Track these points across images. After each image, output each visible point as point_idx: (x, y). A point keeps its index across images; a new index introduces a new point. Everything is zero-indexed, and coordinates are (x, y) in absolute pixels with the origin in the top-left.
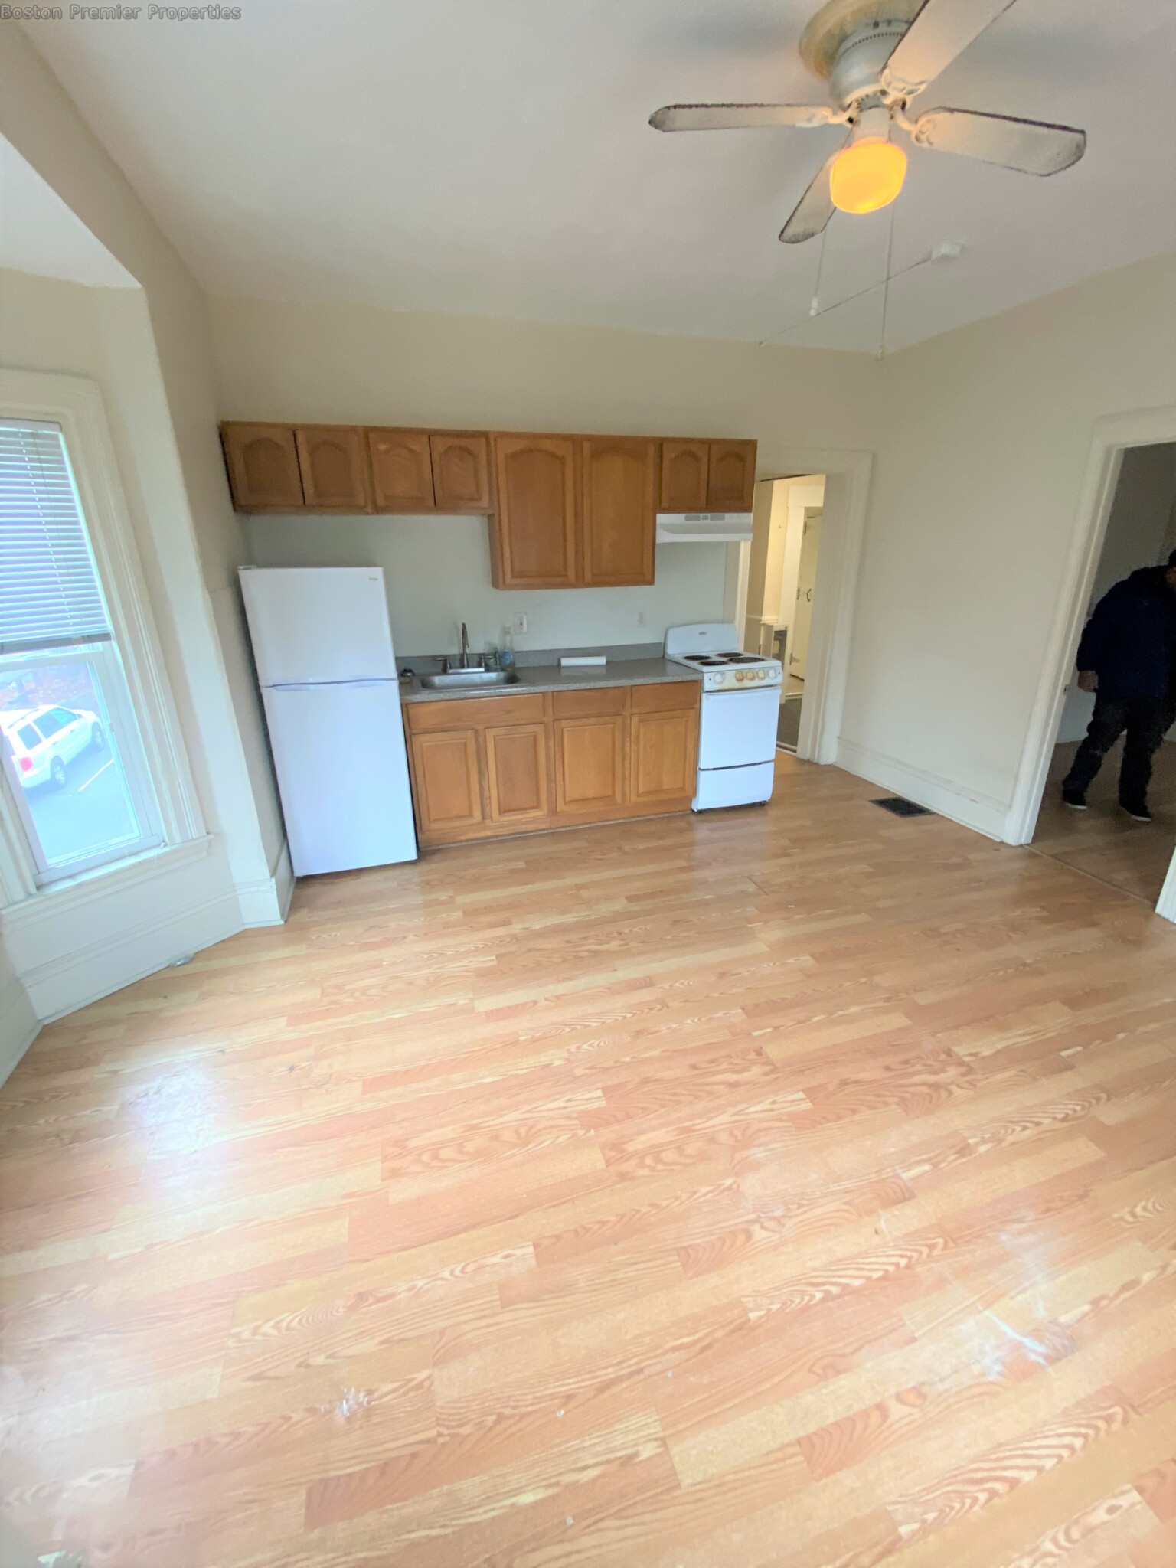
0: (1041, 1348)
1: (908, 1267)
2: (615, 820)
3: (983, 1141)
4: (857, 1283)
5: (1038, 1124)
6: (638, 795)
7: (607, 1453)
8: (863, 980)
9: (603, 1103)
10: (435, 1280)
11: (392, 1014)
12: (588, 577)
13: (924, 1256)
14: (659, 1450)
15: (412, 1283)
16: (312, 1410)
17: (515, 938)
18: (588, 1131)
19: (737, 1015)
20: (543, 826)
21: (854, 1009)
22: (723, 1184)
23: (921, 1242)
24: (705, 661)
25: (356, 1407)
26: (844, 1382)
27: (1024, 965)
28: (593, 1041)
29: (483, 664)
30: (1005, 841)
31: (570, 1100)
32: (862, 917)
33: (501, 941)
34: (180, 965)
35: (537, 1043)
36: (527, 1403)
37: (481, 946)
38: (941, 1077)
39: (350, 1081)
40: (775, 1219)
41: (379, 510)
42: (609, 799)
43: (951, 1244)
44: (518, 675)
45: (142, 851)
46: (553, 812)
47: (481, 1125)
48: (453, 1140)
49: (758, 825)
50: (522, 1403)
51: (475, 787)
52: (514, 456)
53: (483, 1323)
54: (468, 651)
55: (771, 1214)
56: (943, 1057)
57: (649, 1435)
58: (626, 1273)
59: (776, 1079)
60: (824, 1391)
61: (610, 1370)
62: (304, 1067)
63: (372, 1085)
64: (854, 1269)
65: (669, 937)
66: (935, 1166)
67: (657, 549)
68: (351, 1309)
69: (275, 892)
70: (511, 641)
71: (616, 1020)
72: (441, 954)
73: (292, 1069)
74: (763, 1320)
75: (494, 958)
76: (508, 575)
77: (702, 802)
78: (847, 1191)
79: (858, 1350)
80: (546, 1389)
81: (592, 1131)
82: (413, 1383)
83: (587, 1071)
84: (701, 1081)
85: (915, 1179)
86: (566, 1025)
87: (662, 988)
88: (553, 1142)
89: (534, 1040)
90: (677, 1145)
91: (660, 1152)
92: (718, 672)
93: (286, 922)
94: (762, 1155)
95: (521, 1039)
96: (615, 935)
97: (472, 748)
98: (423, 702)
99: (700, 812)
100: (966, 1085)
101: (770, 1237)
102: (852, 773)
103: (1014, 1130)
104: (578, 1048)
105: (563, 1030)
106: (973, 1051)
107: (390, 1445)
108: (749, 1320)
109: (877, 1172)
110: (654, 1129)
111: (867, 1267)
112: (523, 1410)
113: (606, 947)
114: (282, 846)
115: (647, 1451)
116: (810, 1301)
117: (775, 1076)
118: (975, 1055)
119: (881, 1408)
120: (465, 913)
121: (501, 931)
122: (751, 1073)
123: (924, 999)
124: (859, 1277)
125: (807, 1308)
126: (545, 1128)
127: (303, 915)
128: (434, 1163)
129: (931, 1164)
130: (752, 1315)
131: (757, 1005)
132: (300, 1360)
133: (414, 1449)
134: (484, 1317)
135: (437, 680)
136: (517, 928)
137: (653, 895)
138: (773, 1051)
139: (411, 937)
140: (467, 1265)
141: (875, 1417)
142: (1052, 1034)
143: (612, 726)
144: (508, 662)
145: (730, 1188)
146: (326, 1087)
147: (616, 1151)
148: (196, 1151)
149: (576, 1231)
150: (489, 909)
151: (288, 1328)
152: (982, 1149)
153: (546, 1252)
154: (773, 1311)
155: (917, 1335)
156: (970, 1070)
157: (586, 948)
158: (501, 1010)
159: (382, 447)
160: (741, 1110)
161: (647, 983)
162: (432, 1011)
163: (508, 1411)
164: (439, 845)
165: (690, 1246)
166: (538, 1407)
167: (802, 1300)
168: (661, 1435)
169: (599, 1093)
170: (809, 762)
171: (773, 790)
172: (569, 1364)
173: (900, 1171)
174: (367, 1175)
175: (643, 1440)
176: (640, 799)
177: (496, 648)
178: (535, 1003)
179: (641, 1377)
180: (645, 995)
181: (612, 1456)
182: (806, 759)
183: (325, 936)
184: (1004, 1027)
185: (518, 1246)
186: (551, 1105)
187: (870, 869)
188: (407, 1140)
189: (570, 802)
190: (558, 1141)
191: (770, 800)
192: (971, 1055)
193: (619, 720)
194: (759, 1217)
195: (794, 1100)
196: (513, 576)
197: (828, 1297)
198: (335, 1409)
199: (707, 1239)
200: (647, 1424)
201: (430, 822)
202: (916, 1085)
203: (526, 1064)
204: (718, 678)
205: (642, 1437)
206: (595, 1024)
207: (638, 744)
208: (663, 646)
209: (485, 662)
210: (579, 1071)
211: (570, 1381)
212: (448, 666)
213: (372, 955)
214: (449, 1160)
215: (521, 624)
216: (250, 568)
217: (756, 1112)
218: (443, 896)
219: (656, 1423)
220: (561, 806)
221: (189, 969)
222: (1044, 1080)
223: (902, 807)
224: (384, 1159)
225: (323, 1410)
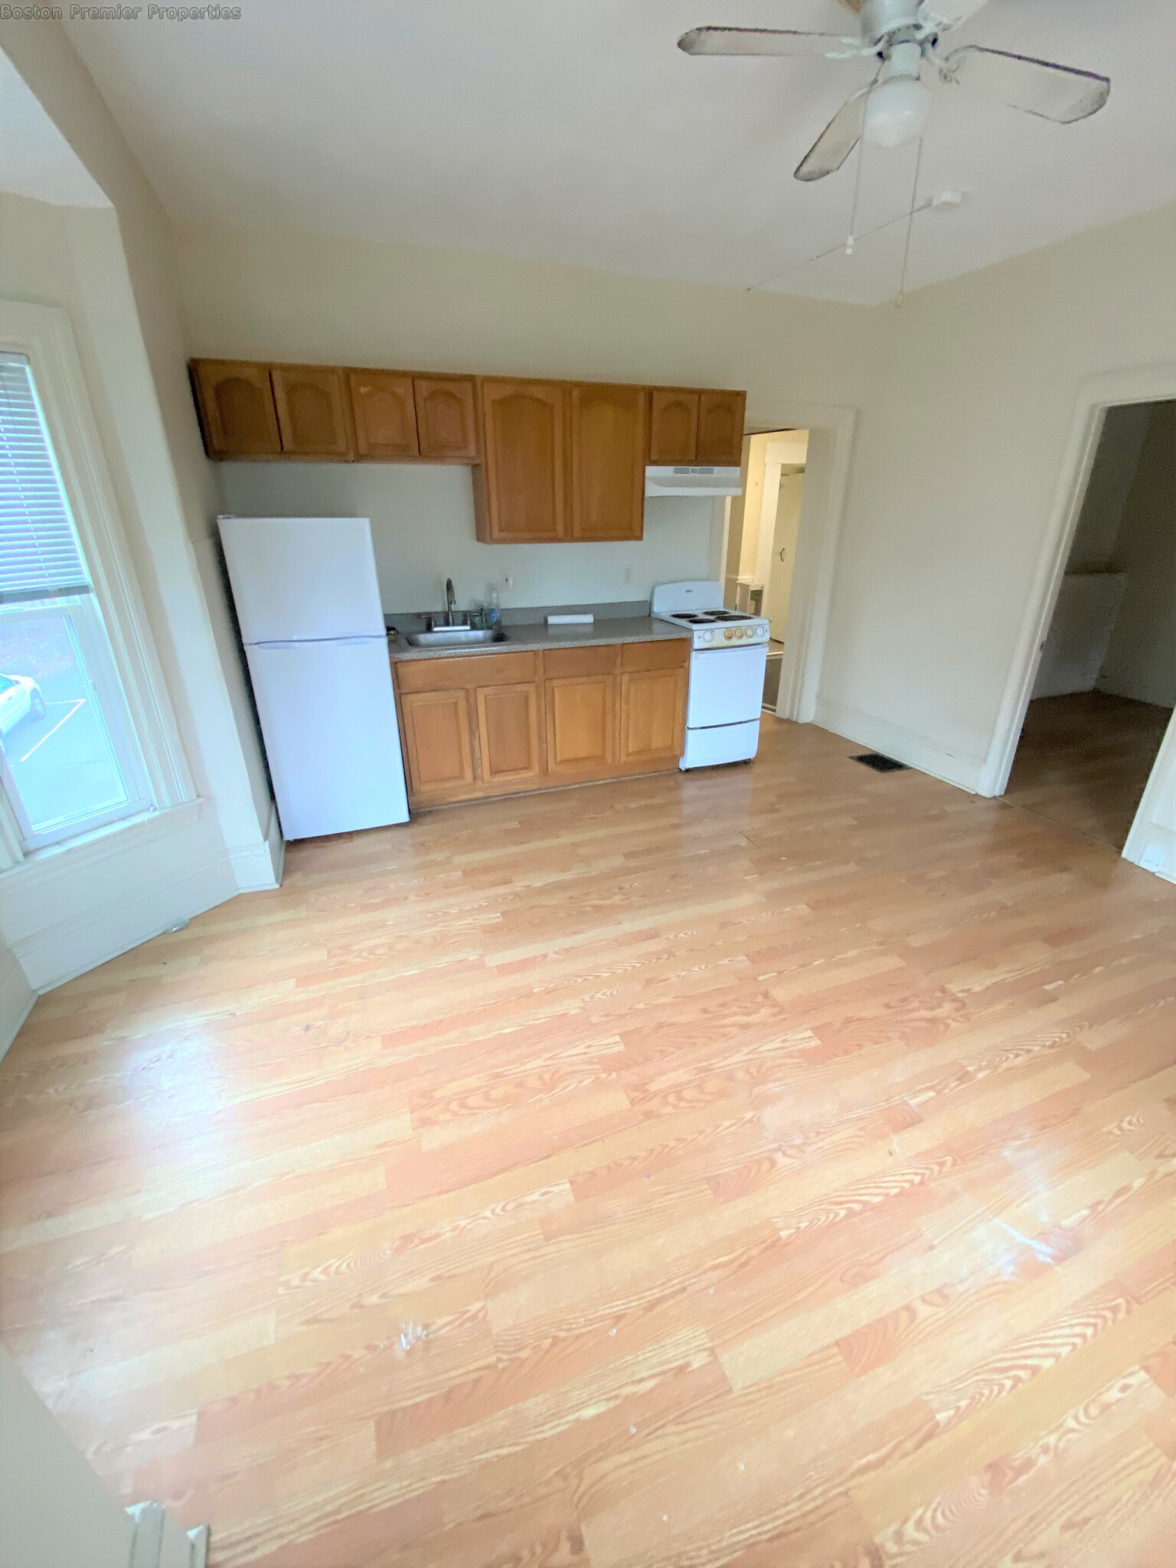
0: (1047, 1250)
1: (922, 1183)
2: (604, 779)
3: (980, 1069)
4: (876, 1200)
5: (1029, 1051)
6: (628, 755)
7: (662, 1365)
8: (858, 925)
9: (622, 1048)
10: (478, 1219)
11: (403, 972)
12: (577, 532)
13: (936, 1173)
14: (708, 1359)
15: (455, 1224)
16: (370, 1348)
17: (517, 895)
18: (609, 1075)
19: (741, 961)
20: (533, 787)
21: (852, 953)
22: (744, 1118)
23: (930, 1161)
24: (693, 619)
25: (414, 1341)
26: (873, 1288)
27: (1005, 907)
28: (605, 990)
29: (469, 622)
30: (980, 793)
31: (589, 1046)
32: (851, 867)
33: (504, 899)
34: (176, 931)
35: (552, 993)
36: (580, 1325)
37: (485, 904)
38: (938, 1013)
39: (368, 1037)
40: (795, 1147)
41: (360, 458)
42: (600, 758)
43: (959, 1162)
44: (506, 633)
45: (131, 816)
46: (545, 771)
47: (505, 1073)
48: (479, 1088)
49: (741, 781)
50: (574, 1326)
51: (466, 748)
52: (502, 403)
53: (529, 1255)
54: (453, 607)
55: (791, 1143)
56: (938, 994)
57: (698, 1346)
58: (660, 1203)
59: (784, 1019)
60: (855, 1297)
61: (655, 1291)
62: (320, 1026)
63: (390, 1040)
64: (872, 1187)
65: (668, 891)
66: (939, 1092)
67: (645, 503)
68: (398, 1251)
69: (269, 856)
70: (498, 598)
71: (626, 970)
72: (446, 913)
73: (307, 1028)
74: (794, 1237)
75: (499, 915)
76: (496, 530)
77: (690, 761)
78: (860, 1119)
79: (882, 1259)
80: (596, 1312)
81: (614, 1073)
82: (468, 1315)
83: (603, 1019)
84: (715, 1023)
85: (920, 1105)
86: (578, 976)
87: (668, 939)
88: (577, 1086)
89: (548, 992)
90: (696, 1084)
91: (681, 1091)
92: (707, 630)
93: (281, 886)
94: (778, 1089)
95: (535, 990)
96: (617, 890)
97: (462, 707)
98: (413, 660)
99: (688, 771)
100: (962, 1019)
101: (792, 1163)
102: (830, 731)
103: (1007, 1058)
104: (592, 997)
105: (576, 981)
106: (965, 988)
107: (453, 1373)
108: (780, 1239)
109: (887, 1100)
110: (673, 1070)
111: (884, 1185)
112: (576, 1332)
113: (609, 902)
114: (270, 808)
115: (699, 1361)
116: (835, 1218)
117: (783, 1017)
118: (968, 991)
119: (909, 1309)
120: (463, 872)
121: (502, 890)
122: (758, 1015)
123: (917, 941)
124: (877, 1195)
125: (832, 1224)
126: (568, 1074)
127: (297, 878)
128: (463, 1111)
129: (935, 1091)
130: (783, 1234)
131: (759, 952)
132: (355, 1300)
133: (475, 1376)
134: (529, 1250)
135: (424, 638)
136: (518, 885)
137: (648, 851)
138: (780, 994)
139: (412, 898)
140: (507, 1204)
141: (904, 1317)
142: (1037, 970)
143: (603, 684)
144: (495, 620)
145: (750, 1121)
146: (345, 1044)
147: (640, 1091)
148: (219, 1111)
149: (609, 1168)
150: (486, 869)
151: (337, 1272)
152: (980, 1075)
153: (584, 1187)
154: (802, 1228)
155: (935, 1242)
156: (964, 1005)
157: (591, 902)
158: (510, 964)
159: (363, 390)
160: (756, 1049)
161: (652, 935)
162: (444, 967)
163: (562, 1334)
164: (430, 807)
165: (718, 1175)
166: (589, 1328)
167: (828, 1217)
168: (709, 1345)
169: (617, 1039)
170: (788, 721)
171: (758, 749)
172: (616, 1288)
173: (907, 1098)
174: (399, 1126)
175: (693, 1351)
176: (630, 758)
177: (482, 605)
178: (545, 956)
179: (685, 1294)
180: (653, 946)
181: (666, 1367)
182: (785, 718)
183: (324, 898)
184: (991, 965)
185: (555, 1183)
186: (571, 1052)
187: (855, 822)
188: (433, 1090)
189: (561, 762)
190: (581, 1086)
191: (754, 758)
192: (963, 991)
193: (611, 679)
194: (781, 1146)
195: (803, 1038)
196: (501, 530)
197: (851, 1213)
198: (394, 1344)
199: (733, 1168)
200: (695, 1337)
201: (421, 784)
202: (915, 1020)
203: (543, 1014)
204: (708, 636)
205: (691, 1349)
206: (605, 975)
207: (628, 703)
208: (649, 604)
209: (470, 620)
210: (594, 1019)
211: (619, 1302)
212: (433, 623)
213: (376, 916)
214: (479, 1108)
215: (507, 580)
216: (229, 518)
217: (769, 1050)
218: (439, 856)
219: (704, 1335)
220: (551, 766)
221: (185, 935)
222: (1031, 1012)
223: (880, 763)
224: (413, 1110)
225: (382, 1347)
